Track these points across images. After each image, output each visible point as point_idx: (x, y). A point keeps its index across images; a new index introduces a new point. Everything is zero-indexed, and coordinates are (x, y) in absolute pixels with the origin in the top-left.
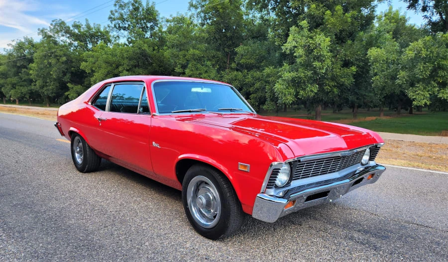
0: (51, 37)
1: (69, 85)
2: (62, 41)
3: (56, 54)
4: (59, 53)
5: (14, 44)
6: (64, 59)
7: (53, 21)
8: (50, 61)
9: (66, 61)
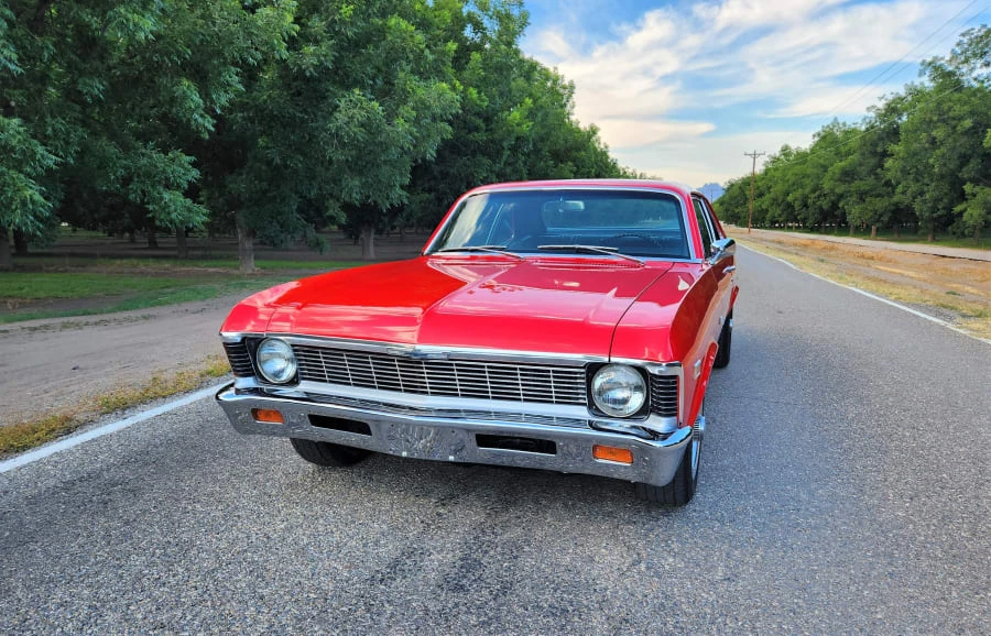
0: (951, 74)
1: (968, 188)
2: (975, 79)
3: (951, 114)
4: (958, 110)
5: (881, 105)
6: (968, 123)
7: (963, 35)
8: (934, 133)
9: (973, 128)
